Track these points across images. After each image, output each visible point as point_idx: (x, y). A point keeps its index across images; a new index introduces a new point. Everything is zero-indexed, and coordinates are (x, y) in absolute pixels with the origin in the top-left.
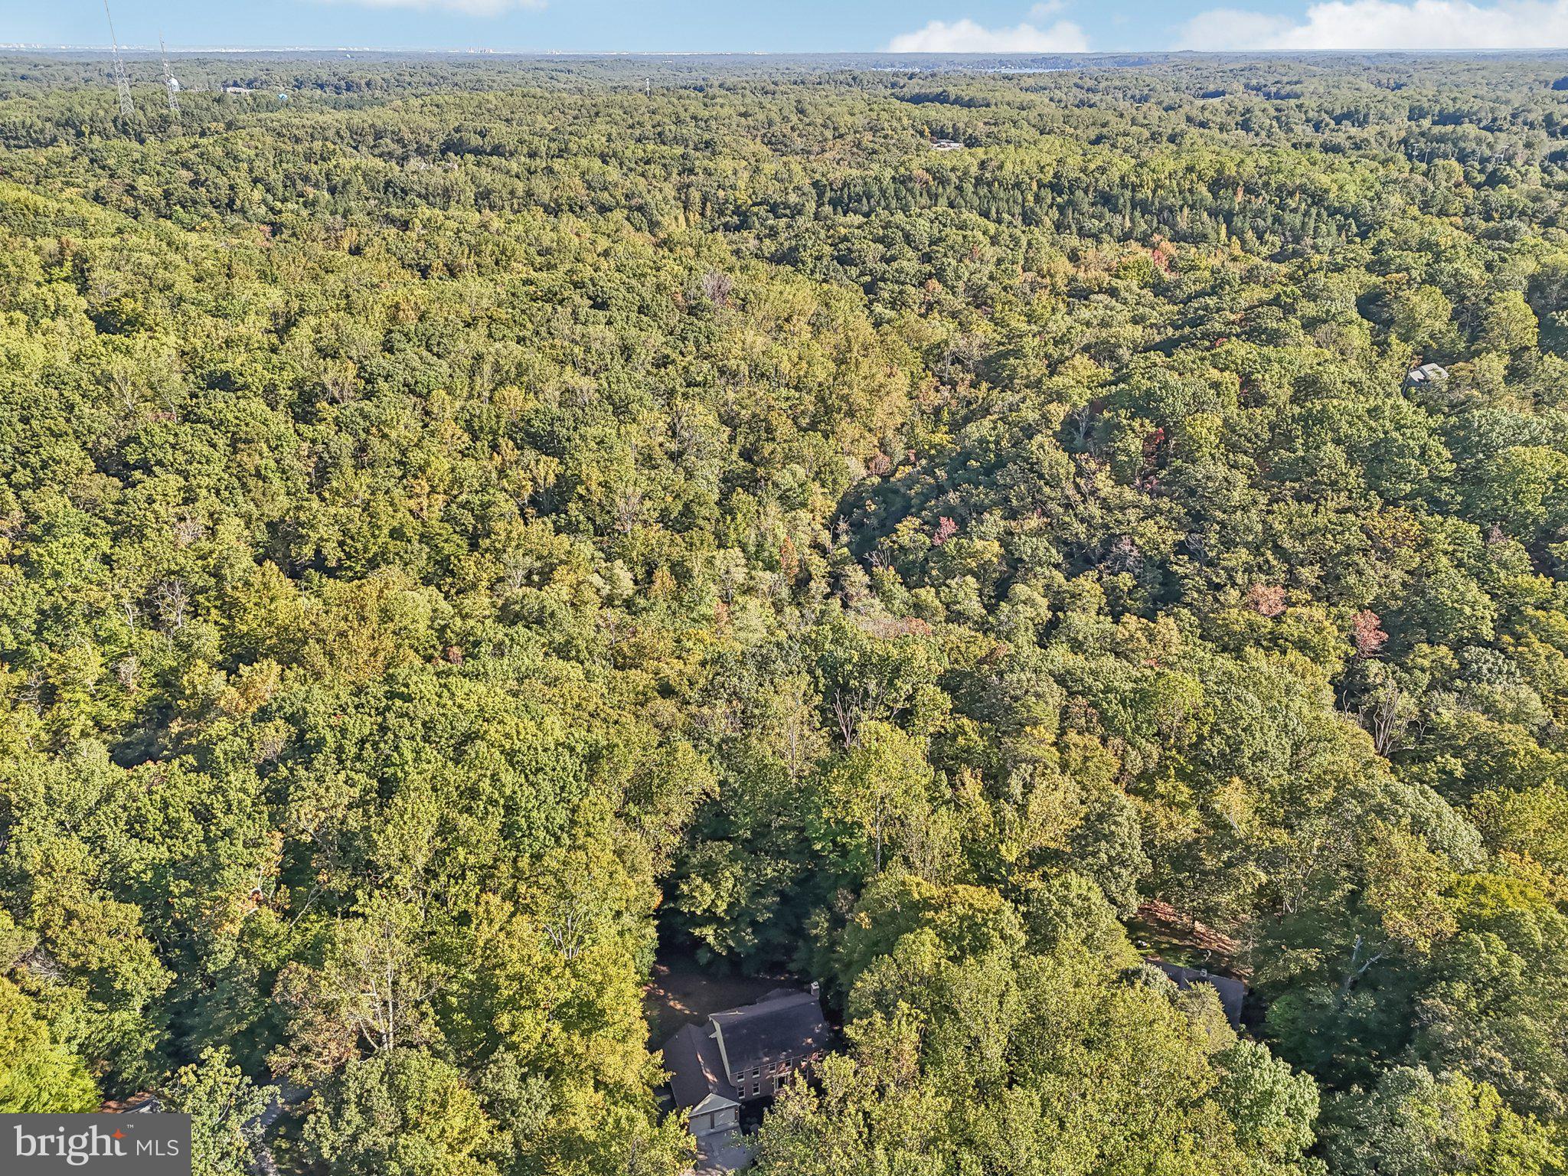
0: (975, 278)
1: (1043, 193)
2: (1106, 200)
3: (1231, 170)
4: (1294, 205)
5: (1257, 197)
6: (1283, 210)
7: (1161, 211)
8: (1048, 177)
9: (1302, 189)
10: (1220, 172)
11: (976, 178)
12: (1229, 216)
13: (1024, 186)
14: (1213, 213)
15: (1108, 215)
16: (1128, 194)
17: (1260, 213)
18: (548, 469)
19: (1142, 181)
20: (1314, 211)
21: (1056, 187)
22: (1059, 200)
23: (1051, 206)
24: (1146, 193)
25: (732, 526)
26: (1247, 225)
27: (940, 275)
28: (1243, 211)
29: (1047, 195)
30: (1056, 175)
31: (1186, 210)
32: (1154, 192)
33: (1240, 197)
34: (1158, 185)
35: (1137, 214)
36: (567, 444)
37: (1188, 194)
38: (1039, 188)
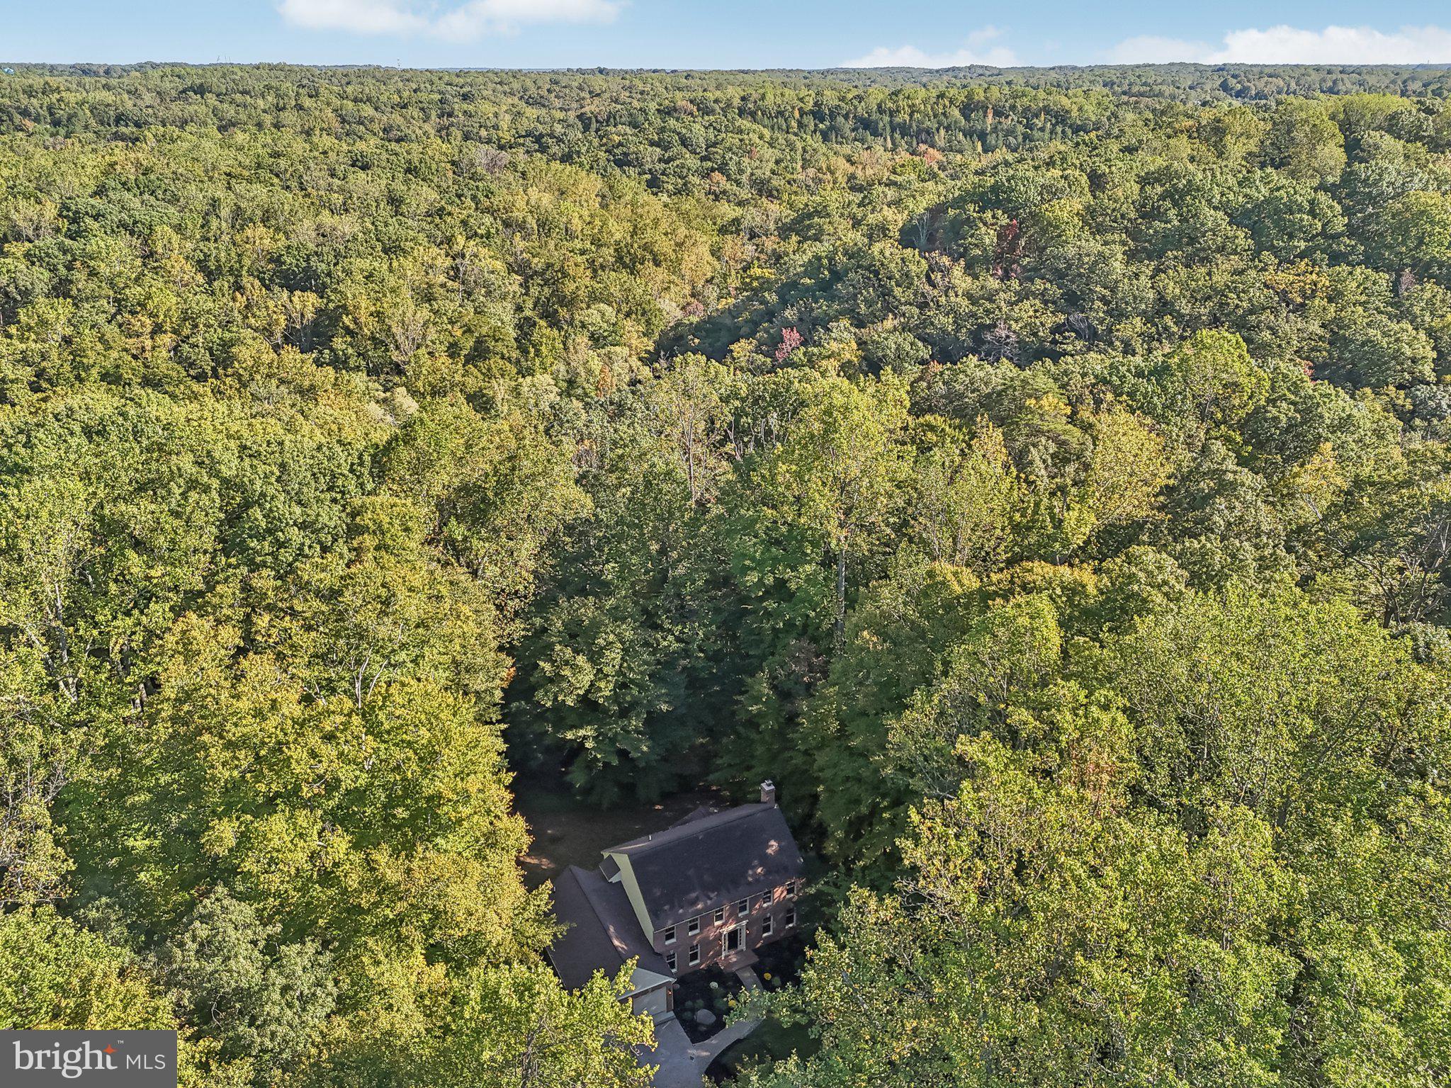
0: (758, 172)
1: (805, 120)
2: (867, 125)
3: (980, 96)
4: (1040, 125)
5: (1007, 117)
6: (1031, 129)
7: (919, 132)
8: (809, 105)
9: (1046, 110)
10: (969, 96)
11: (739, 109)
12: (982, 136)
13: (787, 114)
14: (968, 134)
15: (870, 138)
16: (887, 118)
17: (1010, 132)
18: (307, 303)
19: (898, 106)
20: (1059, 129)
21: (818, 115)
22: (821, 126)
23: (815, 131)
24: (903, 117)
25: (537, 361)
26: (1000, 142)
27: (723, 169)
28: (995, 130)
29: (810, 121)
30: (816, 104)
31: (942, 132)
32: (911, 115)
33: (990, 119)
34: (913, 110)
35: (897, 136)
36: (328, 280)
37: (942, 118)
38: (801, 116)
